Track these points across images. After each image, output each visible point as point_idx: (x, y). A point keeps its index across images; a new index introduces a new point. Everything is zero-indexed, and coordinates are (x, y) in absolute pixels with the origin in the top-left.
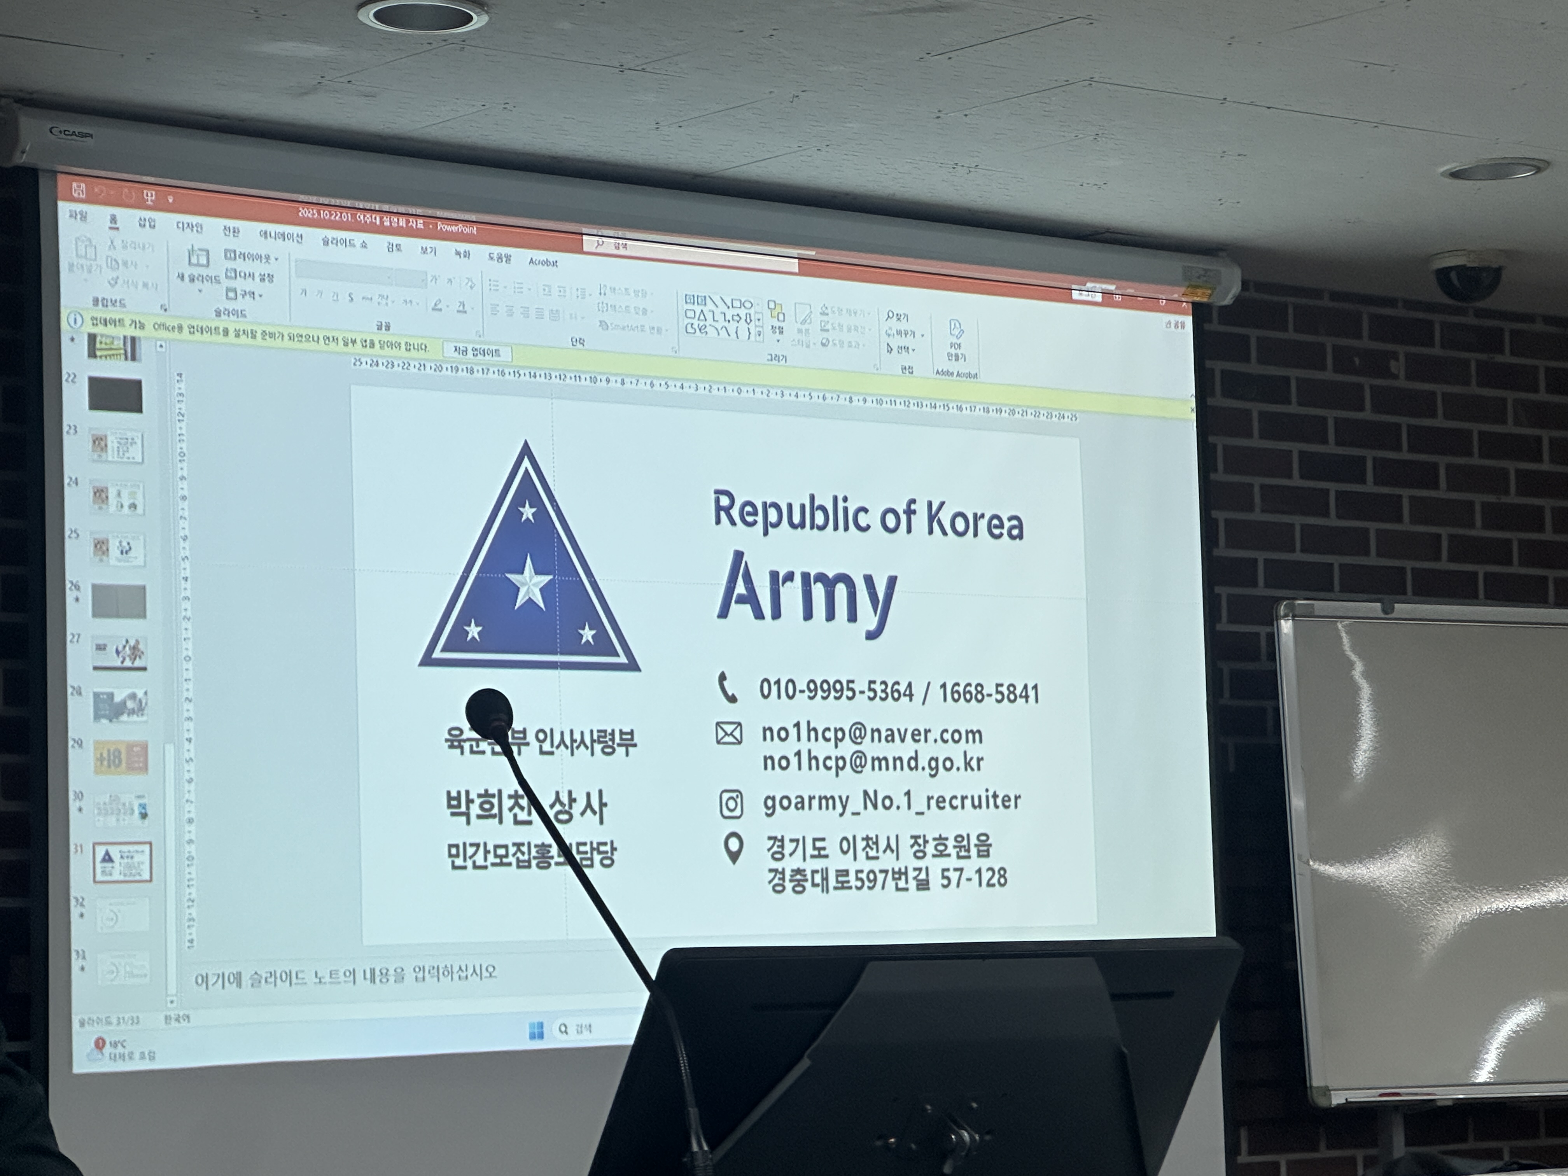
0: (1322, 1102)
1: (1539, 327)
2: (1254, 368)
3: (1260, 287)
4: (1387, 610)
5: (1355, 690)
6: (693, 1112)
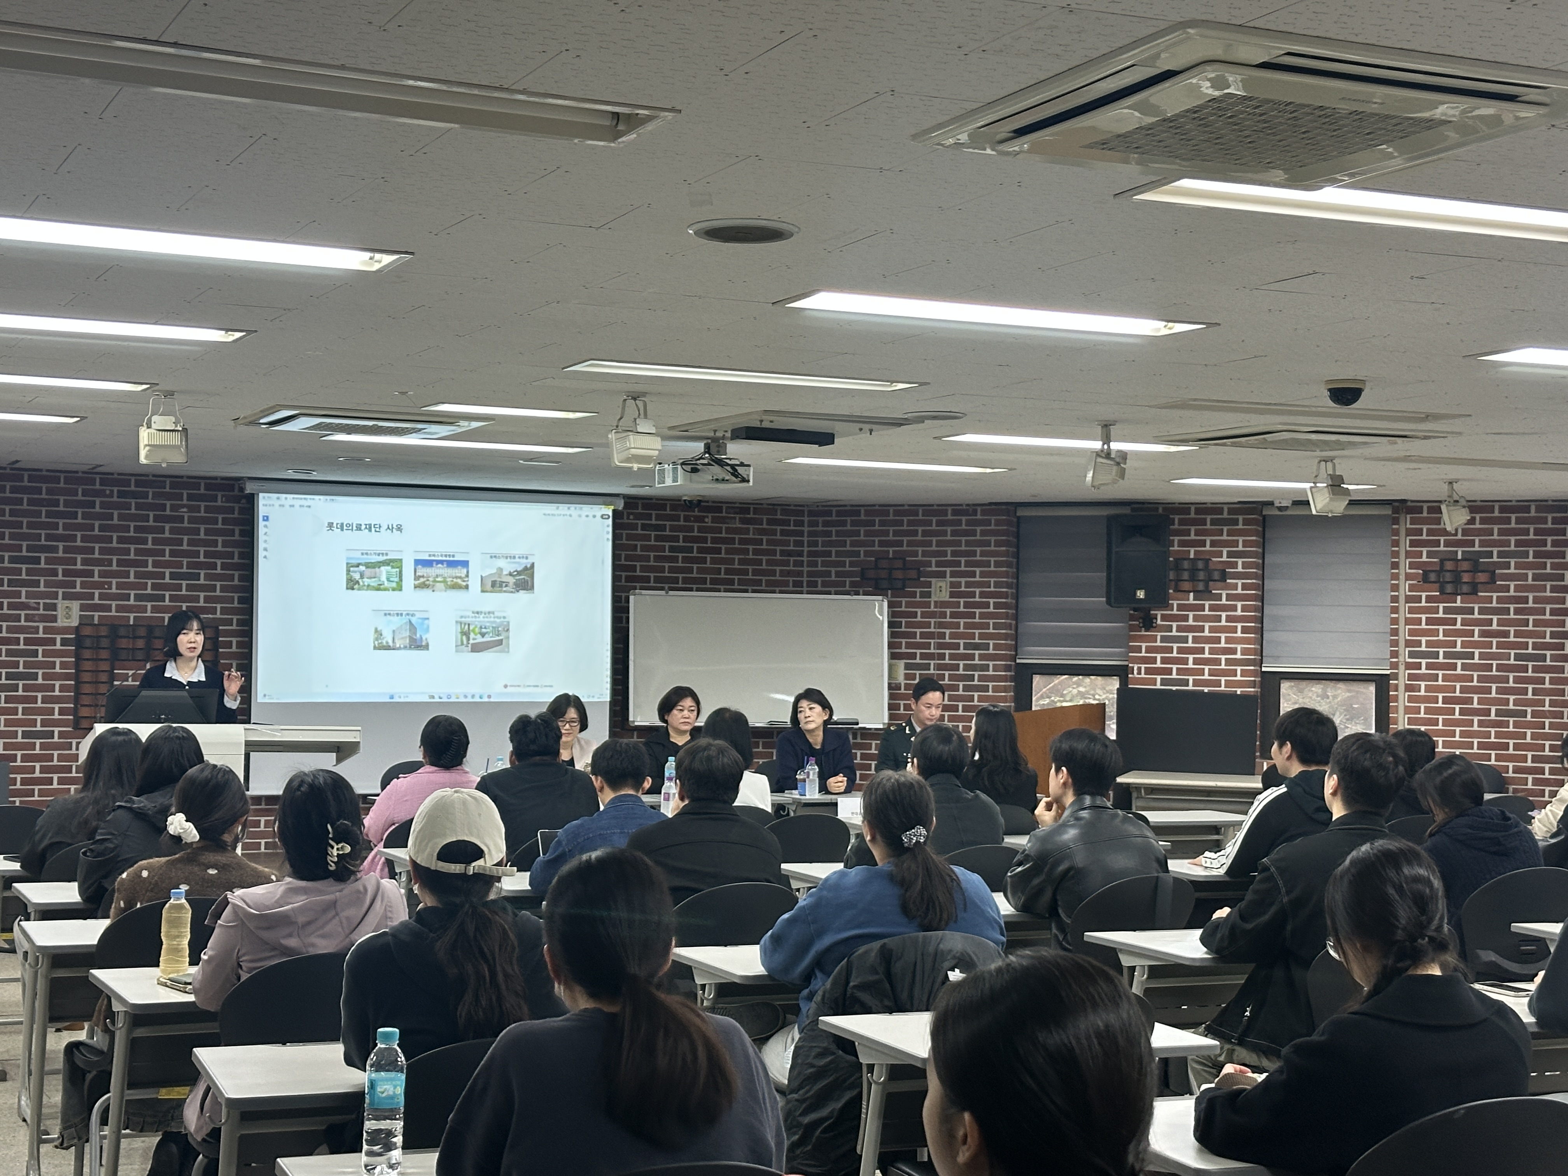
0: (632, 725)
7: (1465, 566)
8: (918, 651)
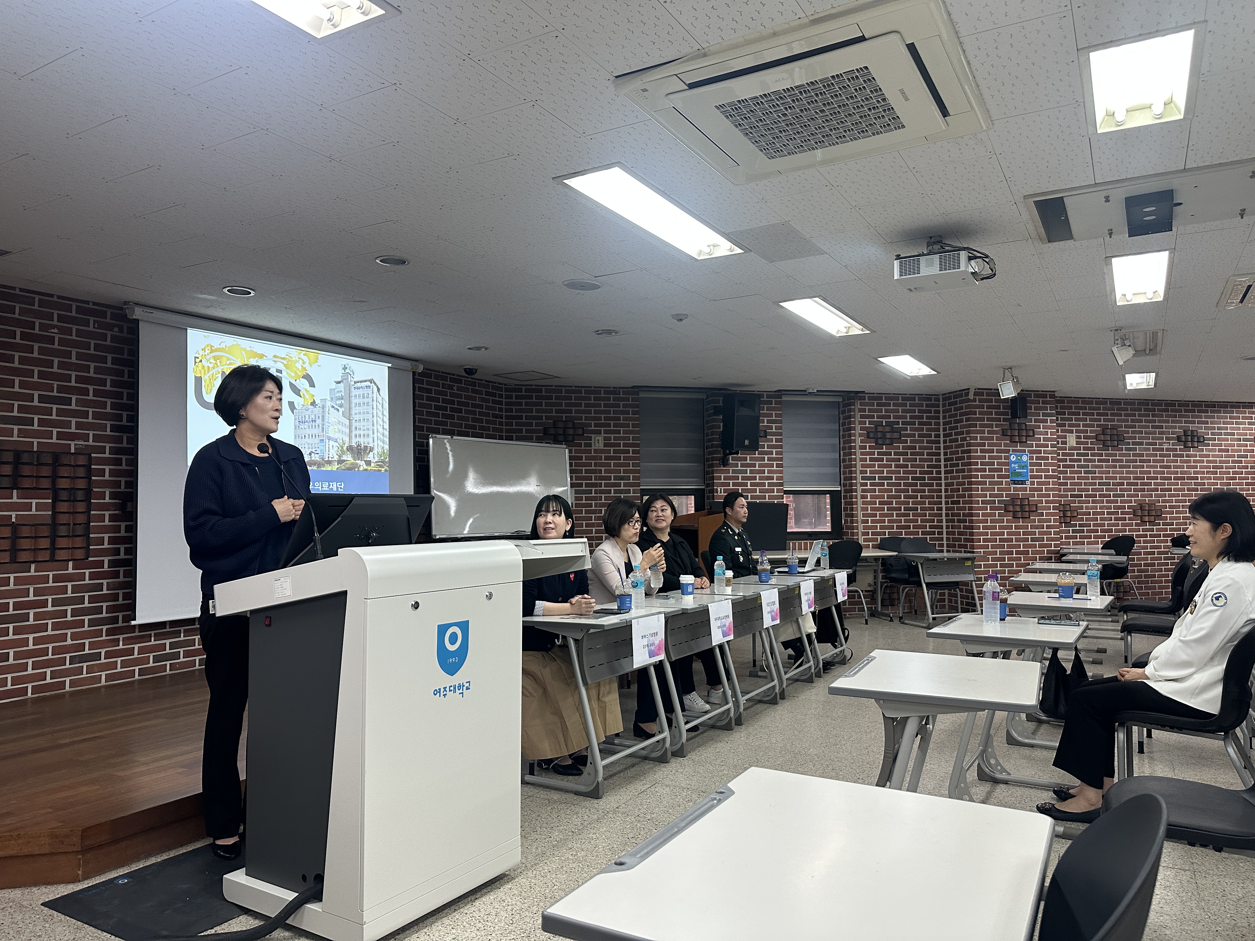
0: (434, 538)
1: (484, 382)
2: (425, 386)
3: (427, 369)
4: (452, 437)
5: (448, 454)
6: (316, 528)
7: (888, 429)
8: (584, 482)
